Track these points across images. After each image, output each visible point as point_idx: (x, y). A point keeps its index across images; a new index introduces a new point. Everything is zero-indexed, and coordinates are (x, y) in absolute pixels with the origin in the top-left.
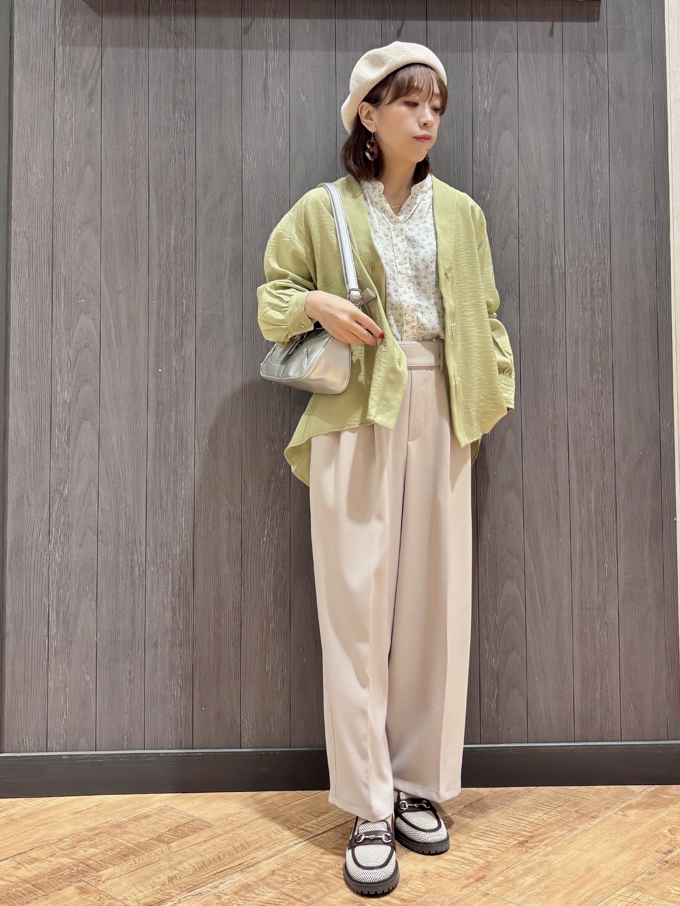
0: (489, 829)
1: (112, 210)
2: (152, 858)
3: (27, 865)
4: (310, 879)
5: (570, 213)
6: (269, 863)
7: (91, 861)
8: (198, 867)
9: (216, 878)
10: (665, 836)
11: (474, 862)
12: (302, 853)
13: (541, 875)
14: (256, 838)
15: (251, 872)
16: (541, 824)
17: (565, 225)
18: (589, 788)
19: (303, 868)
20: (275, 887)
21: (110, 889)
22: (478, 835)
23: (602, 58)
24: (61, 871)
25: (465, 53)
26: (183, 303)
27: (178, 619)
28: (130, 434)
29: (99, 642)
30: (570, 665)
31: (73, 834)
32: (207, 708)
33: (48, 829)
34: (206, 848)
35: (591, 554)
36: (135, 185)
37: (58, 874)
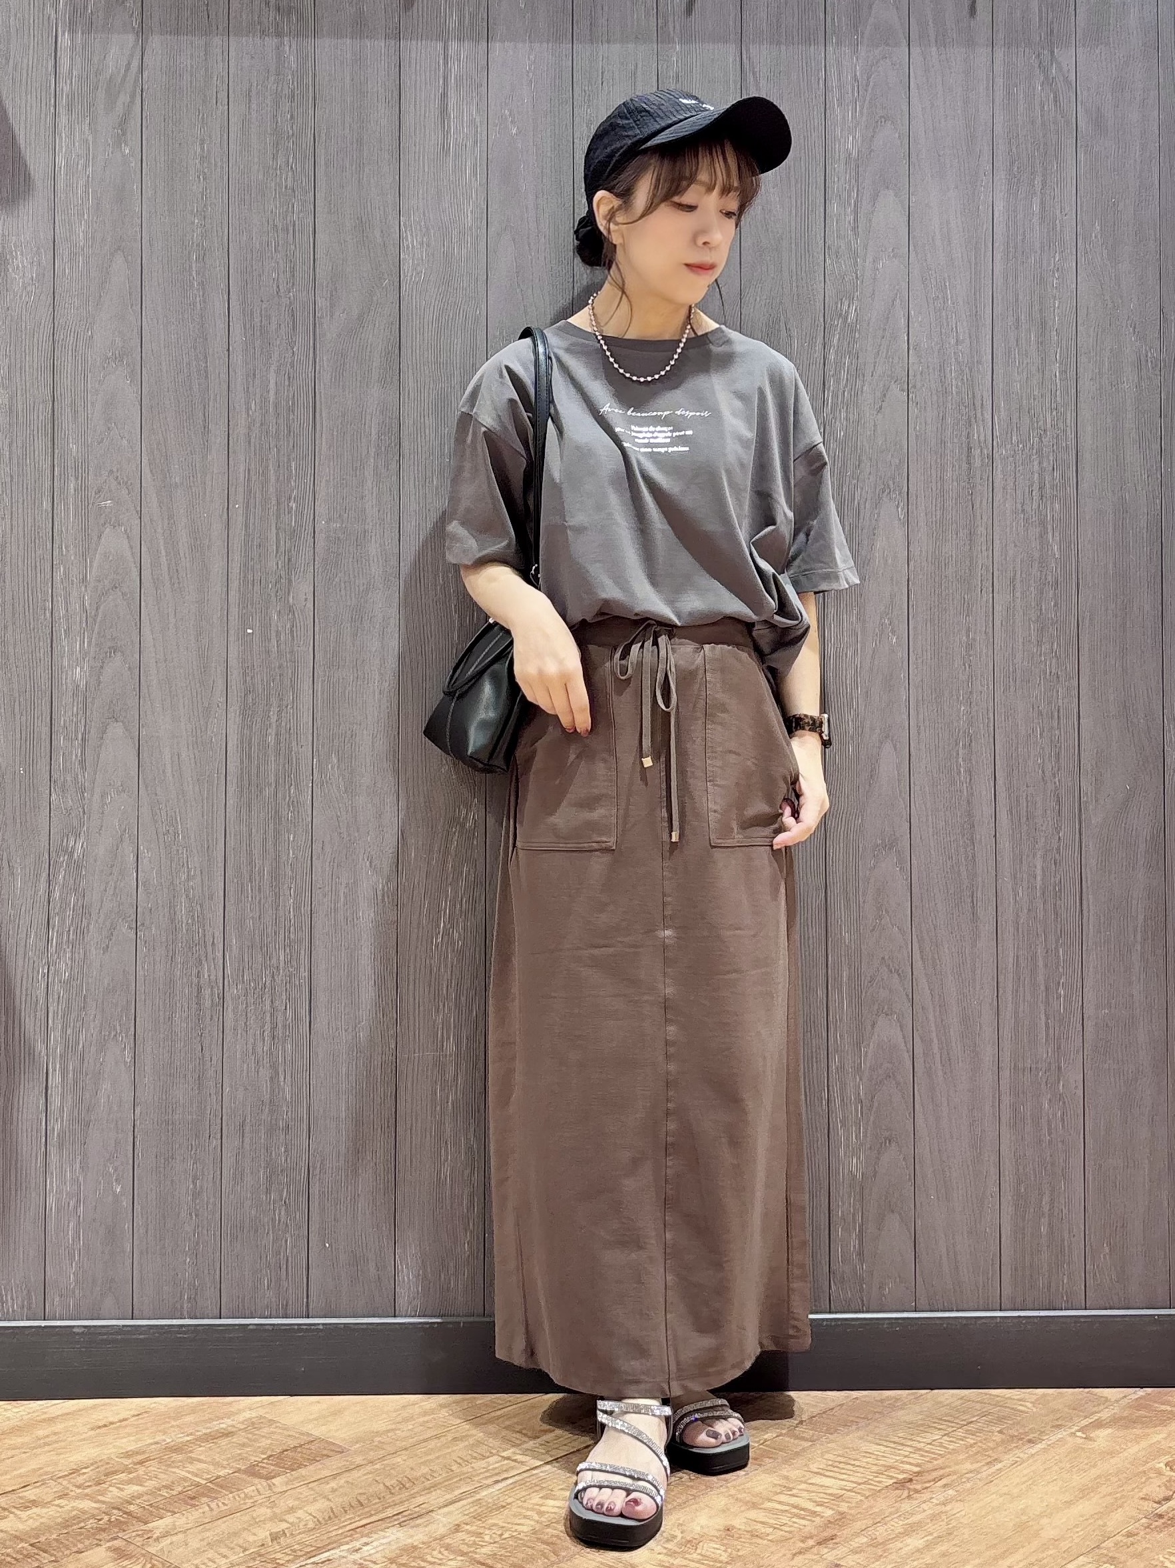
0: (842, 1459)
1: (162, 337)
2: (242, 1502)
3: (18, 1512)
4: (521, 1539)
5: (1003, 345)
6: (449, 1513)
7: (133, 1506)
8: (324, 1518)
9: (357, 1536)
10: (1159, 1473)
11: (814, 1513)
12: (507, 1497)
13: (933, 1534)
14: (424, 1471)
15: (418, 1526)
16: (936, 1451)
17: (995, 366)
18: (1024, 1393)
19: (510, 1521)
20: (459, 1550)
21: (169, 1552)
22: (823, 1469)
23: (1066, 57)
24: (80, 1522)
25: (812, 47)
26: (292, 508)
27: (282, 1083)
28: (195, 746)
29: (138, 1123)
30: (993, 1171)
31: (96, 1462)
32: (333, 1244)
33: (52, 1453)
34: (336, 1487)
35: (1034, 971)
36: (203, 289)
37: (75, 1527)
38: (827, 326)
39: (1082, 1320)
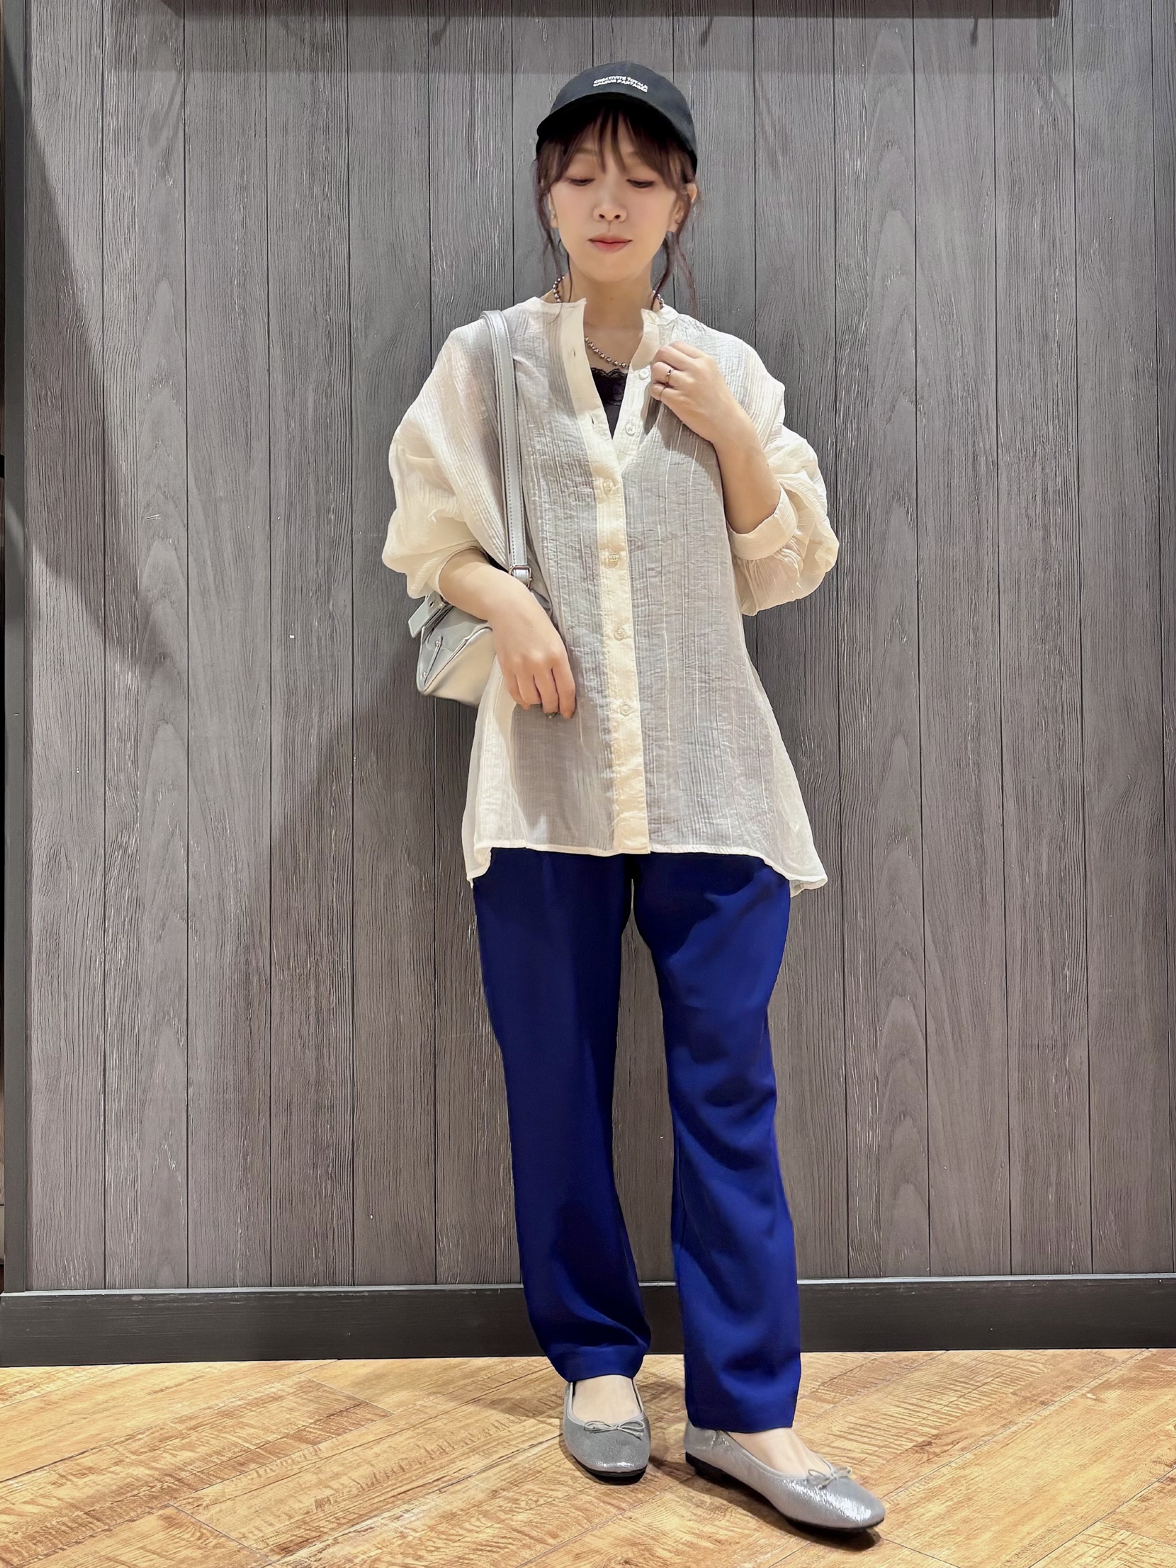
0: (864, 1422)
1: (206, 359)
3: (75, 1479)
4: (556, 1506)
5: (1007, 357)
6: (488, 1478)
7: (184, 1473)
8: (367, 1484)
9: (399, 1502)
10: (1169, 1435)
12: (542, 1462)
13: (955, 1500)
14: (463, 1436)
15: (456, 1492)
16: (954, 1414)
17: (999, 379)
19: (545, 1486)
20: (498, 1517)
21: (218, 1520)
22: (845, 1432)
23: (1064, 82)
24: (133, 1489)
25: (821, 75)
26: (331, 519)
27: (327, 1064)
28: (242, 747)
29: (191, 1103)
30: (1003, 1143)
31: (152, 1428)
32: (377, 1216)
33: (110, 1418)
34: (379, 1452)
35: (1041, 953)
36: (244, 312)
37: (129, 1495)
38: (838, 340)
39: (1089, 1284)
